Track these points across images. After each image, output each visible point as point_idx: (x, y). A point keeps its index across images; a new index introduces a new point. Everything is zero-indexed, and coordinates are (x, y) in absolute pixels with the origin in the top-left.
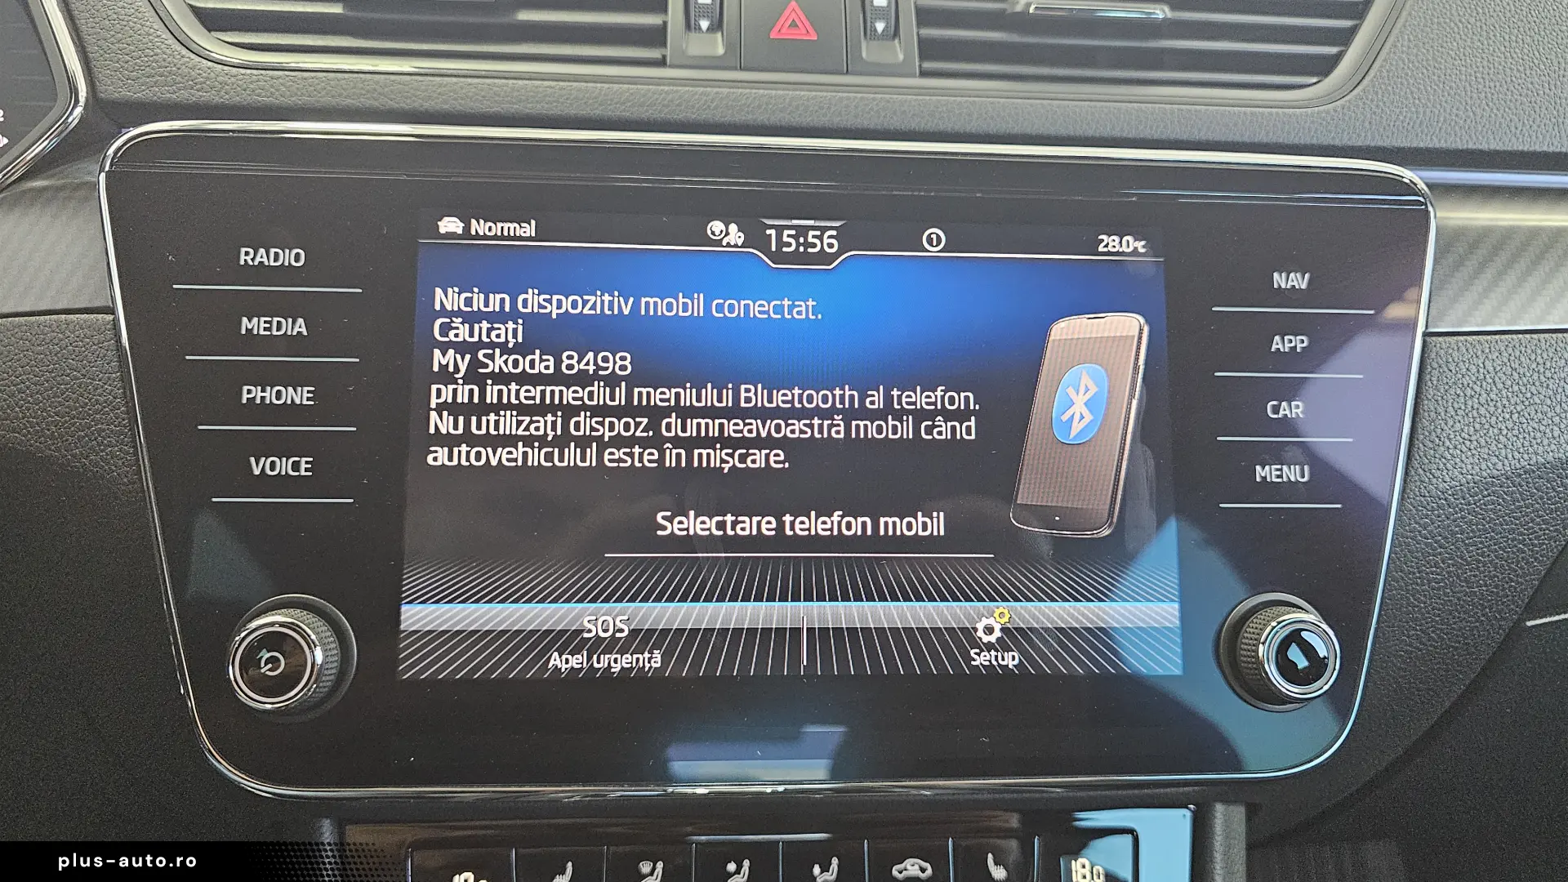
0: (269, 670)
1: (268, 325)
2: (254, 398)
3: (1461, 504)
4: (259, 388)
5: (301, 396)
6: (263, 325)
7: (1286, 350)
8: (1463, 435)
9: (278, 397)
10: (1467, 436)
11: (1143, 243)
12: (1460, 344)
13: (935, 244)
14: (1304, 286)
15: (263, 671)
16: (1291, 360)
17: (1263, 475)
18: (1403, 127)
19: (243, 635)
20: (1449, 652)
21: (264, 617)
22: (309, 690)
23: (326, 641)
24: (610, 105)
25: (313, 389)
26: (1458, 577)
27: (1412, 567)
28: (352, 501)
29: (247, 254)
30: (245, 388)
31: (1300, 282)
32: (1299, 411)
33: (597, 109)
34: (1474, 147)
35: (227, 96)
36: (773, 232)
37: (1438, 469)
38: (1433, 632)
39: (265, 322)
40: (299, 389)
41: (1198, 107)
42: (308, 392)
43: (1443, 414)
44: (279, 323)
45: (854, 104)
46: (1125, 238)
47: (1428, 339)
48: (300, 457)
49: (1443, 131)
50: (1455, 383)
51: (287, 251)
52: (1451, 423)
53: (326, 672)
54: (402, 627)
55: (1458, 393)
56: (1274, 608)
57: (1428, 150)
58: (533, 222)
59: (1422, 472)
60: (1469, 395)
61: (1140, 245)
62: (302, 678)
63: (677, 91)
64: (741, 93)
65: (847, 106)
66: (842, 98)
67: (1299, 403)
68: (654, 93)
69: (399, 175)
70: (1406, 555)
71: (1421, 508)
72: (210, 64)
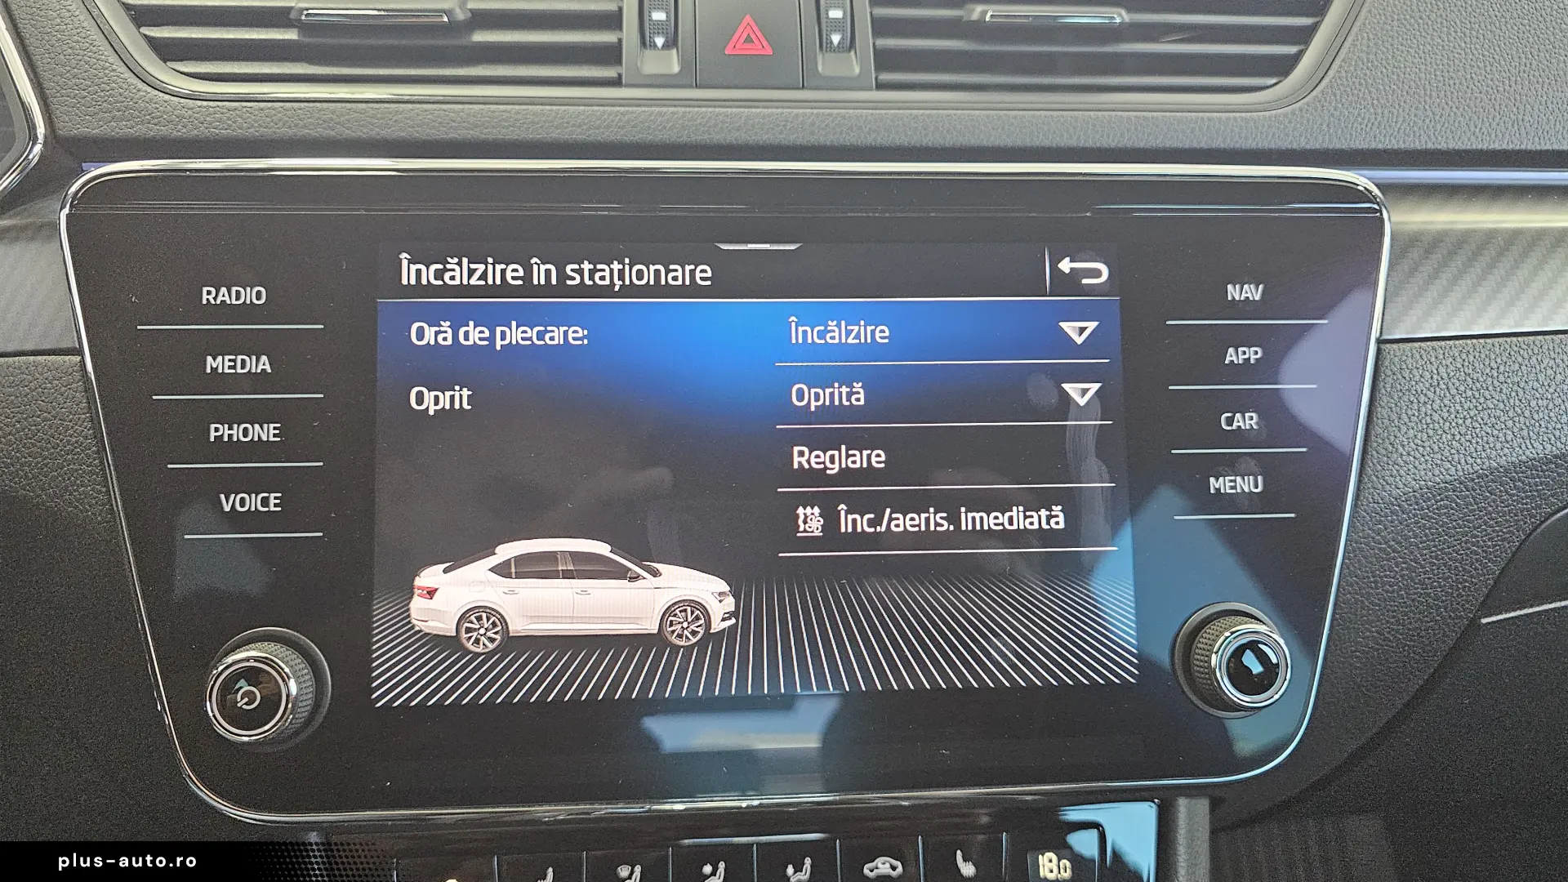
0: (246, 704)
1: (233, 364)
2: (221, 436)
3: (1414, 509)
4: (226, 426)
5: (267, 433)
6: (228, 364)
7: (1240, 362)
8: (1416, 441)
9: (245, 434)
10: (1420, 442)
12: (1414, 351)
14: (1257, 298)
15: (239, 705)
16: (1244, 371)
17: (1217, 487)
18: (1362, 129)
19: (220, 669)
20: (1404, 651)
21: (238, 652)
22: (285, 722)
23: (300, 674)
24: (566, 128)
25: (279, 425)
26: (1412, 580)
27: (1366, 572)
28: (321, 534)
29: (209, 293)
30: (213, 426)
31: (1254, 295)
33: (552, 132)
34: (1433, 147)
35: (184, 130)
36: (728, 257)
37: (1392, 476)
38: (1389, 633)
39: (230, 360)
40: (266, 426)
41: (1155, 114)
42: (275, 428)
43: (1396, 421)
44: (243, 361)
45: (809, 121)
47: (1383, 346)
48: (269, 493)
49: (1402, 131)
50: (1409, 390)
51: (248, 289)
52: (1404, 429)
53: (301, 704)
55: (1411, 400)
56: (1228, 618)
59: (1374, 478)
60: (1422, 402)
62: (277, 713)
63: (632, 112)
64: (697, 112)
65: (803, 123)
66: (797, 115)
67: (1253, 414)
68: (609, 114)
69: (358, 210)
70: (1359, 561)
71: (1374, 515)
72: (167, 97)
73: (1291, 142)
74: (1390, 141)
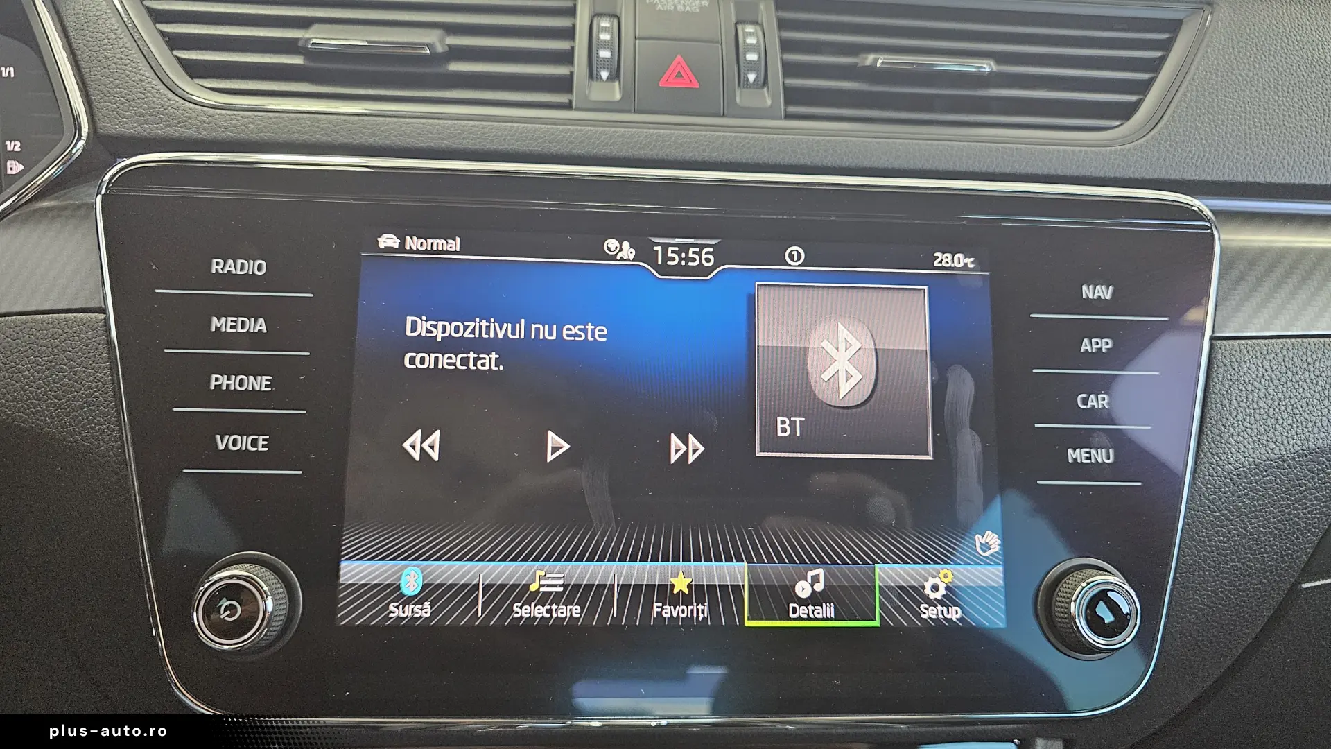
0: (228, 616)
1: (234, 324)
2: (221, 385)
3: (1244, 483)
4: (225, 377)
5: (260, 383)
6: (230, 324)
7: (1094, 351)
8: (1245, 424)
9: (241, 384)
10: (1248, 425)
11: (972, 259)
12: (1242, 347)
13: (795, 259)
14: (1108, 297)
15: (222, 617)
16: (1097, 359)
17: (1074, 457)
18: (1193, 163)
19: (206, 586)
20: (1235, 610)
21: (224, 571)
22: (261, 633)
23: (276, 592)
24: (525, 141)
25: (270, 378)
26: (1242, 545)
27: (1203, 537)
28: (301, 472)
29: (218, 264)
30: (214, 376)
31: (1105, 293)
32: (1104, 402)
33: (513, 144)
34: (1253, 180)
35: (205, 133)
36: (659, 249)
37: (1225, 453)
38: (1222, 592)
39: (232, 321)
40: (259, 377)
41: (1019, 146)
42: (267, 380)
43: (1228, 406)
44: (243, 322)
45: (729, 141)
46: (956, 256)
47: (1214, 342)
48: (259, 435)
49: (1226, 167)
50: (1238, 380)
51: (251, 262)
52: (1234, 413)
53: (275, 619)
54: (341, 580)
55: (1240, 388)
56: (1084, 571)
57: (1214, 183)
58: (458, 239)
59: (1209, 454)
60: (1249, 390)
61: (969, 261)
62: (255, 625)
63: (581, 130)
64: (635, 132)
65: (723, 143)
66: (719, 136)
67: (1105, 396)
68: (561, 131)
69: (348, 199)
70: (1197, 526)
71: (1209, 486)
72: (192, 106)
73: (1133, 172)
74: (1217, 174)
